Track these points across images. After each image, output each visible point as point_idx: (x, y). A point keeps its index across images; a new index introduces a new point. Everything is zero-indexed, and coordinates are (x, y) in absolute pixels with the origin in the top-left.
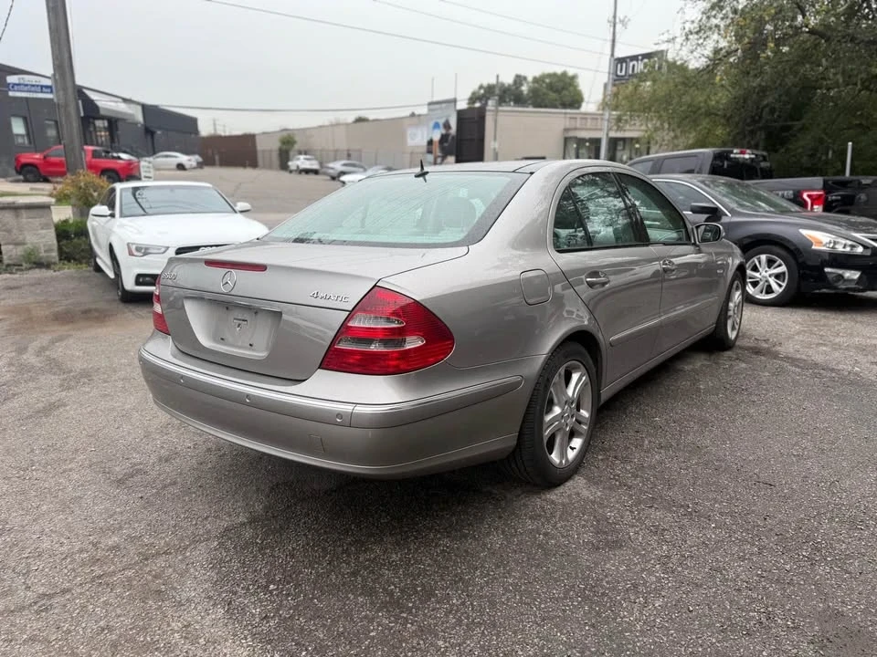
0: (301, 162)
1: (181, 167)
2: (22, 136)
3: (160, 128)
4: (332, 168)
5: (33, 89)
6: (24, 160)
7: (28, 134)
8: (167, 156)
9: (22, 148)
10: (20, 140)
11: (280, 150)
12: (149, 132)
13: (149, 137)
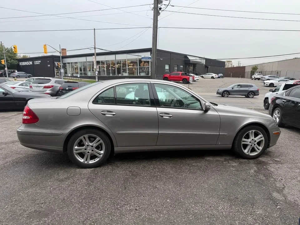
0: (256, 76)
1: (213, 78)
2: (168, 69)
3: (210, 66)
4: (264, 78)
5: (147, 58)
6: (166, 76)
7: (169, 69)
8: (209, 74)
9: (167, 73)
10: (167, 71)
11: (251, 71)
12: (206, 67)
13: (206, 69)
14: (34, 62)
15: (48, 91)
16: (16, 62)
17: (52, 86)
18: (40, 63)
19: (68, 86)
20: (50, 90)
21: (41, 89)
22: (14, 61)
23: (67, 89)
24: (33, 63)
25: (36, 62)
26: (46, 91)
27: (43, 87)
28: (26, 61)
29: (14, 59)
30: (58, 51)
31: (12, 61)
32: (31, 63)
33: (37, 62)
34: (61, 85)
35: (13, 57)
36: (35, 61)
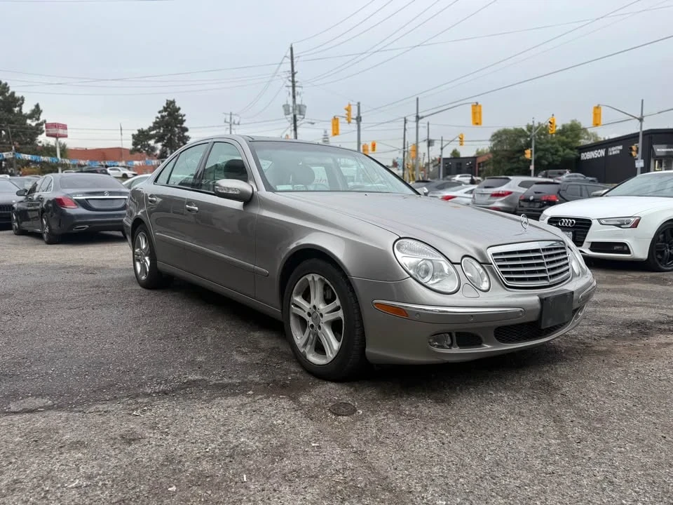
14: (610, 149)
15: (498, 203)
16: (572, 154)
17: (510, 193)
18: (620, 150)
19: (536, 193)
20: (501, 202)
21: (486, 199)
22: (572, 152)
23: (532, 198)
24: (606, 152)
25: (613, 149)
26: (493, 203)
27: (489, 196)
28: (593, 150)
29: (571, 149)
30: (636, 118)
31: (568, 151)
32: (602, 153)
33: (615, 150)
34: (526, 189)
35: (570, 143)
36: (611, 147)
